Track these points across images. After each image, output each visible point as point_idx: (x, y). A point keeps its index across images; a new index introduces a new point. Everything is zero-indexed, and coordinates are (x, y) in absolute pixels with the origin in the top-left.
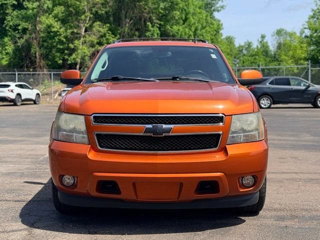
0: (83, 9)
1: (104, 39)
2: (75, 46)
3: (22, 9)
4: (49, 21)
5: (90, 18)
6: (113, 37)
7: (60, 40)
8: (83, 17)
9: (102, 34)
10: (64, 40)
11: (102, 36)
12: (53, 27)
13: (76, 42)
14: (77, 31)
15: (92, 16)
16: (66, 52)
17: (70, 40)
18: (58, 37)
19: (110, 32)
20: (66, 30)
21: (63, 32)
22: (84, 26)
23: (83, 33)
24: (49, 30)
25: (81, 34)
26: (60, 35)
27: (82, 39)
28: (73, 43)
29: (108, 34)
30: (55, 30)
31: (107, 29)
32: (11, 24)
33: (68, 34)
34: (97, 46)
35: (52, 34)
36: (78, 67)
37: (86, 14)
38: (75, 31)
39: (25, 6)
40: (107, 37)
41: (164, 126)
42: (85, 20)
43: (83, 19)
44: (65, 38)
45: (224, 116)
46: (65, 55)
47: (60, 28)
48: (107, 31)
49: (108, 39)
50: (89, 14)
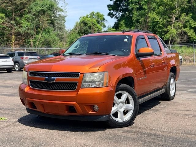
0: (174, 6)
1: (188, 23)
2: (168, 29)
3: (142, 10)
4: (153, 15)
5: (179, 11)
6: (194, 22)
7: (159, 26)
8: (174, 11)
9: (187, 20)
10: (162, 26)
11: (186, 22)
12: (156, 19)
13: (169, 27)
14: (170, 20)
15: (180, 10)
16: (163, 33)
17: (165, 26)
18: (158, 25)
19: (192, 19)
20: (163, 20)
21: (161, 21)
22: (174, 17)
23: (174, 21)
24: (153, 21)
25: (173, 22)
26: (160, 23)
27: (173, 25)
28: (167, 28)
29: (190, 20)
30: (157, 20)
31: (190, 17)
32: (136, 19)
33: (165, 22)
34: (182, 28)
35: (155, 23)
36: (170, 42)
37: (176, 9)
38: (169, 20)
39: (144, 8)
40: (190, 22)
41: (52, 78)
42: (176, 13)
43: (174, 12)
44: (162, 25)
45: (80, 74)
46: (162, 36)
47: (160, 19)
48: (190, 18)
49: (190, 23)
50: (178, 9)
